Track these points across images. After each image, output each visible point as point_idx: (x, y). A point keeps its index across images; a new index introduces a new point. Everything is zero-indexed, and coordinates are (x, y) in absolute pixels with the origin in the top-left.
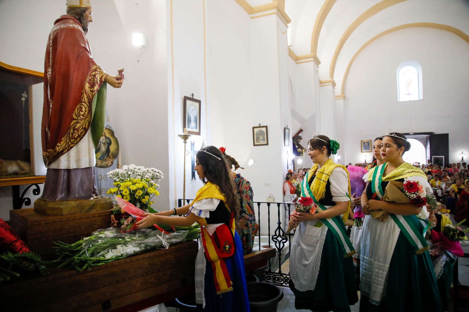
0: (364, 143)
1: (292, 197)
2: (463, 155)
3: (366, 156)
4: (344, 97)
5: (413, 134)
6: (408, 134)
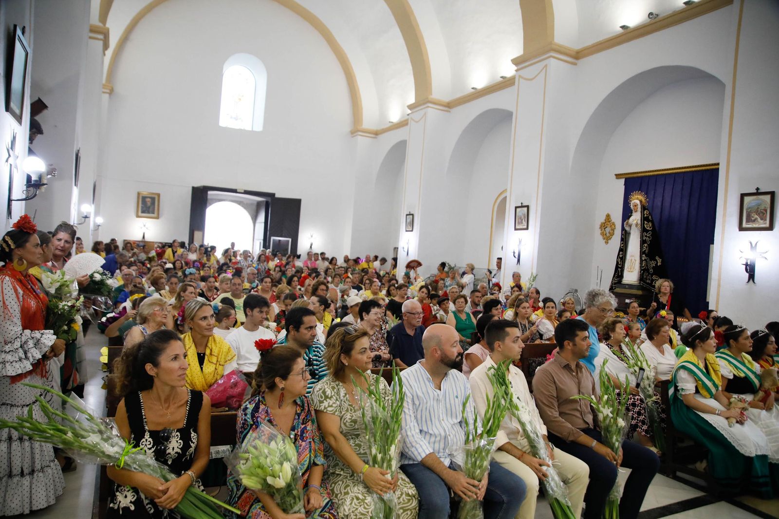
0: (144, 198)
1: (31, 343)
2: (312, 240)
3: (144, 226)
4: (110, 90)
5: (243, 191)
6: (235, 191)
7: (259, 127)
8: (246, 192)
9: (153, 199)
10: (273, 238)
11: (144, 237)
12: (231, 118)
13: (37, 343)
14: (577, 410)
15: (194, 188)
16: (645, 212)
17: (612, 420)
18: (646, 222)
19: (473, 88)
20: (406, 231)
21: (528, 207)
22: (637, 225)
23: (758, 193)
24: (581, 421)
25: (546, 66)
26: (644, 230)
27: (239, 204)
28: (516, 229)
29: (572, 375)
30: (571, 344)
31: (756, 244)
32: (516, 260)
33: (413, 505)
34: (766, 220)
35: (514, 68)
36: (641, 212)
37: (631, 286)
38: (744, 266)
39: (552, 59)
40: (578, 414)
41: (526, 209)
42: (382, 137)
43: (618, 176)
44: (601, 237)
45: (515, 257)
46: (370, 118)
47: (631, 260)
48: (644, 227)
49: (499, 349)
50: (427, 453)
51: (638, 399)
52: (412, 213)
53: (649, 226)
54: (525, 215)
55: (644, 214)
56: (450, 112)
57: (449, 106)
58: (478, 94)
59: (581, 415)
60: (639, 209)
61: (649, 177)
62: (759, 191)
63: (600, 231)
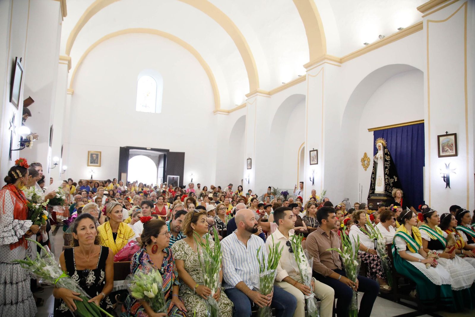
0: (92, 155)
1: (18, 227)
2: (193, 177)
3: (92, 171)
4: (72, 93)
5: (150, 149)
6: (145, 149)
7: (159, 111)
8: (152, 149)
9: (97, 155)
10: (168, 176)
11: (92, 178)
12: (143, 106)
13: (22, 227)
14: (331, 259)
15: (121, 148)
16: (385, 150)
17: (350, 262)
18: (386, 156)
19: (283, 83)
20: (248, 169)
21: (317, 150)
22: (381, 158)
23: (447, 135)
24: (333, 265)
25: (323, 68)
26: (385, 161)
27: (148, 157)
28: (311, 164)
29: (328, 238)
30: (325, 221)
31: (449, 165)
32: (312, 182)
33: (228, 309)
34: (453, 150)
35: (306, 70)
36: (383, 150)
37: (380, 195)
38: (443, 178)
39: (326, 64)
40: (331, 261)
41: (316, 152)
42: (231, 114)
43: (370, 130)
44: (362, 167)
45: (311, 181)
46: (225, 103)
47: (379, 179)
48: (385, 158)
49: (282, 224)
50: (239, 282)
51: (376, 256)
52: (250, 158)
53: (388, 158)
54: (315, 155)
55: (385, 151)
56: (270, 97)
57: (270, 94)
58: (286, 86)
59: (334, 262)
60: (382, 149)
61: (388, 129)
62: (448, 134)
63: (361, 163)
